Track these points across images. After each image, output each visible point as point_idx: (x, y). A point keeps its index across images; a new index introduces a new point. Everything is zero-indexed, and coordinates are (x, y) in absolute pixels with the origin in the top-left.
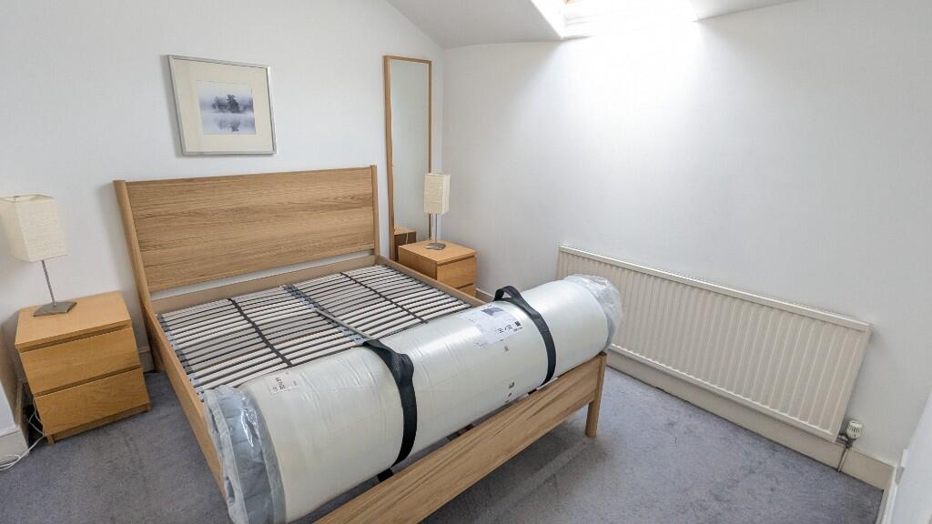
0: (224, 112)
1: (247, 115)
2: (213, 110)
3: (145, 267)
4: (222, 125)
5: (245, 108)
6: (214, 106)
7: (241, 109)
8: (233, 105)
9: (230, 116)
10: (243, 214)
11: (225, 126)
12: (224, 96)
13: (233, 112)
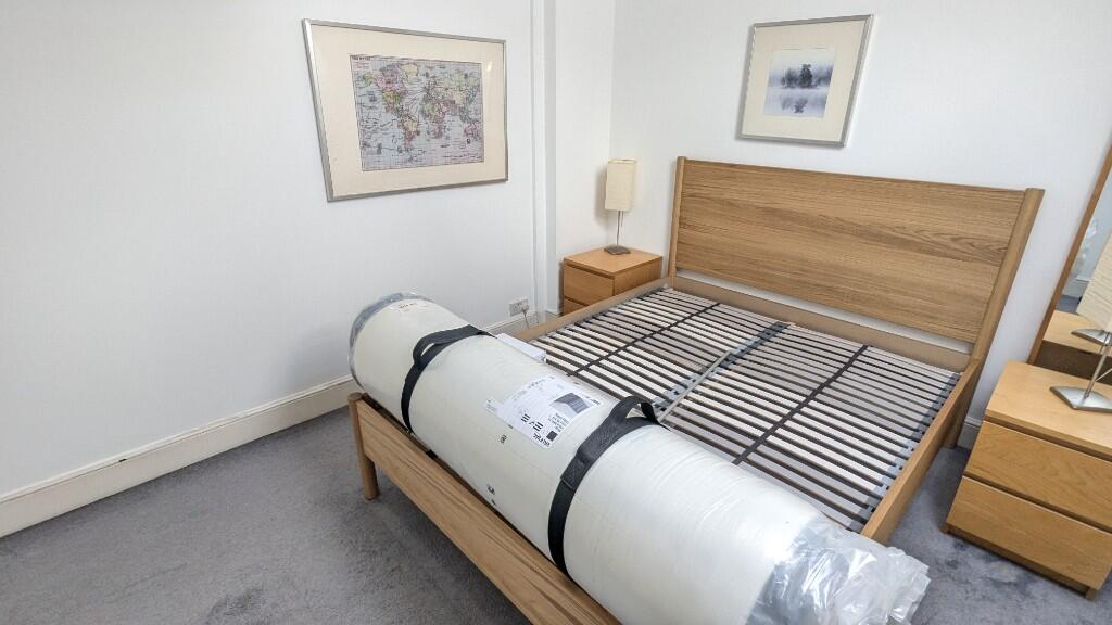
0: (793, 87)
1: (821, 90)
2: (780, 86)
3: (678, 242)
4: (785, 104)
5: (819, 82)
6: (783, 81)
7: (814, 82)
8: (805, 78)
9: (798, 92)
10: (776, 217)
11: (788, 106)
12: (797, 67)
13: (803, 87)
